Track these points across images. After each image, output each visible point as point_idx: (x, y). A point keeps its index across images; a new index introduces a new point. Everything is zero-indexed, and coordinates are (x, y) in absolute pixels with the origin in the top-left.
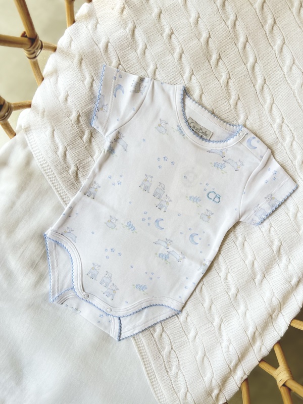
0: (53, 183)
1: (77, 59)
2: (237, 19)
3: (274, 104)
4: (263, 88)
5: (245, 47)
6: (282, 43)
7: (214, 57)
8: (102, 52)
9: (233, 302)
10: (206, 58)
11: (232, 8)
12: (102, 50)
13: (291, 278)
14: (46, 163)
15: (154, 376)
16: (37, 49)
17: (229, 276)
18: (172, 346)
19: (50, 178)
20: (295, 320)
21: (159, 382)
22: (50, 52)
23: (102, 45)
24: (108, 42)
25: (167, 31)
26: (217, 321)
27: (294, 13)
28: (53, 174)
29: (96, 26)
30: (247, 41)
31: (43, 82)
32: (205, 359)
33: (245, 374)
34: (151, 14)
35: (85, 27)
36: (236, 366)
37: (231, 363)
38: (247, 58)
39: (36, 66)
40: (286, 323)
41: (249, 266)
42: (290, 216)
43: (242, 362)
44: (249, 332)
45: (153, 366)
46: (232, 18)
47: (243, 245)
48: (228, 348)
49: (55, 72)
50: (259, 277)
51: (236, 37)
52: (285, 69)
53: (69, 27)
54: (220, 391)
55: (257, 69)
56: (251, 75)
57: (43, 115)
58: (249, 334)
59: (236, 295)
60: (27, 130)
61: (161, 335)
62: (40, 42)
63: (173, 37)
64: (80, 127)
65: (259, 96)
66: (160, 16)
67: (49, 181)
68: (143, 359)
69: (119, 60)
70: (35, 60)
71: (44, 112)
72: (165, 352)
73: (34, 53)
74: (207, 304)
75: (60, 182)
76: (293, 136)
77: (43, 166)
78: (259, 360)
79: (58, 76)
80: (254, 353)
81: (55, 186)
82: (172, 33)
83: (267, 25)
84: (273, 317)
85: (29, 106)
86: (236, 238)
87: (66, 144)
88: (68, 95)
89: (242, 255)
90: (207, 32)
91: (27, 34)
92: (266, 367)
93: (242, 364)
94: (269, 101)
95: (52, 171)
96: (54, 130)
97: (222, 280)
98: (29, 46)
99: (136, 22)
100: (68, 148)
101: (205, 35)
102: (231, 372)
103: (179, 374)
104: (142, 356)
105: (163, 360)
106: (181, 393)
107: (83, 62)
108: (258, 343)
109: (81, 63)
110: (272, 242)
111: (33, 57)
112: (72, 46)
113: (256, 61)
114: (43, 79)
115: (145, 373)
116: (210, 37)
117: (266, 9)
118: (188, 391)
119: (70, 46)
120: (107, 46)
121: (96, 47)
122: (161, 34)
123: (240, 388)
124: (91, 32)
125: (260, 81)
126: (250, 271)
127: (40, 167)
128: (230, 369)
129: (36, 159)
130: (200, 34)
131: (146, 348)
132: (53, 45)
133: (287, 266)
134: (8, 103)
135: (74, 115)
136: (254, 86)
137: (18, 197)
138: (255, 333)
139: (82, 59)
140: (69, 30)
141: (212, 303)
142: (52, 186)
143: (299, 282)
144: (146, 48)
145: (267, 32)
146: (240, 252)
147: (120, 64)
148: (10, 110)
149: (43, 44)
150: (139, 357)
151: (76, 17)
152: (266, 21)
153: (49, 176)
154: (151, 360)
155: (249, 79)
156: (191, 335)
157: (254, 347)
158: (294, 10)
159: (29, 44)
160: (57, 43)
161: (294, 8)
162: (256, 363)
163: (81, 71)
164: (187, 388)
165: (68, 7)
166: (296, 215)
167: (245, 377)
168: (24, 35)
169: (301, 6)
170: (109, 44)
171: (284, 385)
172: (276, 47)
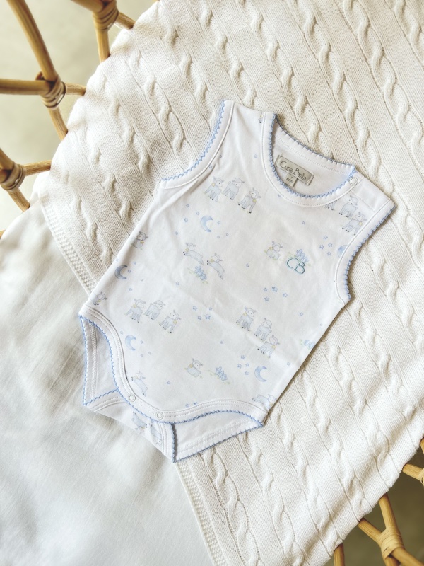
0: (78, 272)
1: (112, 106)
2: (330, 50)
3: (381, 166)
4: (366, 144)
5: (341, 88)
6: (393, 82)
7: (299, 102)
8: (147, 96)
9: (322, 437)
10: (287, 104)
11: (324, 35)
12: (146, 93)
13: (403, 406)
14: (69, 244)
15: (214, 537)
16: (58, 94)
17: (317, 402)
18: (238, 497)
19: (74, 265)
20: (409, 465)
21: (220, 546)
22: (76, 95)
23: (146, 87)
24: (155, 82)
25: (234, 67)
26: (300, 463)
27: (411, 41)
28: (79, 259)
29: (138, 61)
30: (344, 80)
31: (67, 135)
32: (284, 515)
33: (339, 537)
34: (212, 44)
35: (123, 62)
36: (326, 526)
37: (319, 522)
38: (344, 103)
39: (57, 115)
40: (397, 468)
41: (345, 388)
42: (403, 320)
43: (334, 521)
44: (345, 479)
45: (212, 523)
46: (324, 48)
47: (337, 359)
48: (316, 501)
49: (83, 123)
50: (358, 404)
51: (329, 73)
52: (397, 118)
53: (102, 61)
54: (304, 560)
55: (358, 117)
56: (349, 127)
57: (67, 180)
58: (344, 483)
59: (327, 428)
60: (45, 200)
61: (224, 481)
62: (62, 85)
63: (243, 74)
64: (115, 196)
65: (361, 155)
66: (224, 46)
67: (73, 269)
68: (199, 513)
69: (170, 106)
70: (55, 109)
71: (68, 176)
72: (229, 505)
73: (54, 99)
74: (287, 439)
75: (88, 271)
76: (408, 211)
77: (65, 249)
78: (359, 518)
79: (87, 128)
80: (352, 508)
81: (81, 276)
82: (242, 69)
83: (373, 58)
84: (378, 460)
85: (48, 168)
86: (327, 349)
87: (96, 220)
88: (100, 154)
89: (335, 373)
90: (289, 68)
91: (44, 75)
92: (367, 529)
93: (335, 524)
94: (374, 162)
95: (77, 256)
96: (81, 201)
97: (308, 407)
98: (46, 92)
99: (192, 55)
100: (99, 225)
101: (286, 72)
102: (319, 534)
103: (247, 536)
104: (197, 509)
105: (227, 515)
106: (250, 561)
107: (120, 109)
108: (357, 496)
109: (117, 111)
110: (377, 356)
111: (53, 104)
112: (106, 87)
113: (357, 108)
114: (67, 132)
115: (201, 533)
116: (293, 74)
117: (370, 35)
118: (259, 559)
119: (104, 87)
120: (153, 88)
121: (138, 89)
122: (227, 71)
123: (332, 558)
124: (132, 69)
125: (361, 135)
126: (346, 395)
127: (61, 250)
128: (318, 530)
129: (55, 239)
130: (279, 71)
131: (203, 499)
132: (81, 86)
133: (398, 389)
134: (19, 165)
135: (108, 181)
136: (354, 141)
137: (31, 290)
138: (352, 482)
139: (119, 106)
140: (103, 66)
141: (295, 438)
142: (77, 275)
143: (414, 412)
144: (206, 89)
145: (372, 67)
146: (333, 369)
147: (170, 111)
148: (21, 174)
149: (67, 87)
150: (193, 510)
151: (112, 47)
152: (370, 53)
153: (73, 262)
154: (209, 514)
155: (346, 132)
156: (265, 482)
157: (351, 501)
158: (411, 36)
159: (47, 89)
160: (85, 84)
161: (411, 34)
162: (353, 522)
163: (118, 121)
164: (259, 554)
166: (411, 320)
167: (339, 542)
168: (40, 77)
169: (420, 31)
170: (156, 85)
171: (391, 556)
172: (385, 88)
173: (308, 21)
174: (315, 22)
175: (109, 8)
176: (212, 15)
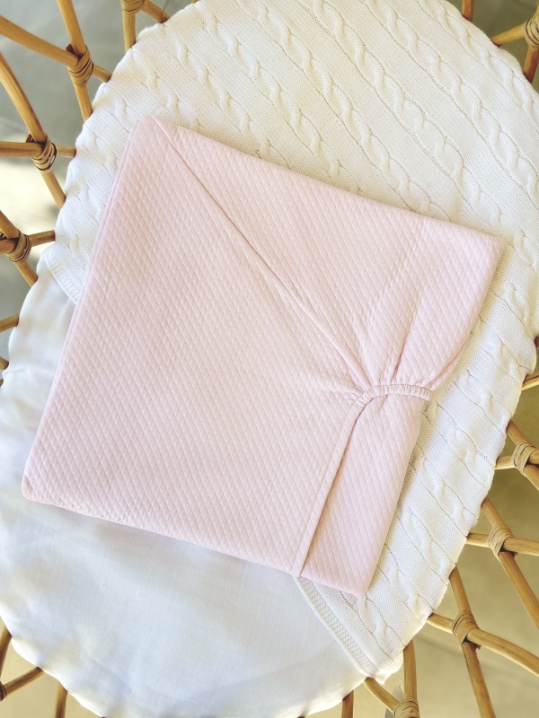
2: (312, 58)
5: (332, 92)
6: (382, 74)
7: (294, 116)
16: (50, 155)
20: (500, 460)
22: (68, 157)
25: (222, 97)
27: (390, 30)
29: (125, 111)
30: (333, 84)
31: (66, 201)
33: (451, 562)
34: (195, 79)
38: (338, 107)
39: (53, 179)
46: (305, 57)
51: (317, 81)
52: (395, 108)
53: (86, 119)
56: (349, 129)
58: (435, 494)
62: (52, 145)
63: (232, 102)
65: (368, 154)
70: (49, 171)
73: (47, 160)
76: (429, 197)
78: (466, 533)
79: (88, 188)
80: (455, 524)
82: (230, 97)
83: (356, 55)
84: (467, 463)
85: (53, 237)
90: (276, 84)
91: (34, 137)
94: (382, 158)
98: (39, 154)
99: (177, 93)
101: (274, 90)
108: (456, 508)
111: (46, 167)
112: (98, 143)
113: (352, 109)
114: (65, 198)
116: (281, 90)
117: (348, 33)
119: (96, 145)
124: (120, 120)
125: (363, 135)
130: (267, 90)
132: (69, 148)
134: (24, 234)
136: (357, 143)
138: (443, 491)
140: (88, 124)
145: (357, 65)
148: (28, 244)
149: (57, 148)
151: (94, 102)
152: (352, 51)
155: (347, 135)
157: (451, 516)
158: (389, 26)
159: (40, 149)
160: (75, 144)
161: (388, 23)
165: (80, 92)
168: (30, 140)
171: (503, 549)
172: (376, 82)
173: (283, 33)
174: (291, 34)
175: (84, 60)
176: (187, 51)
